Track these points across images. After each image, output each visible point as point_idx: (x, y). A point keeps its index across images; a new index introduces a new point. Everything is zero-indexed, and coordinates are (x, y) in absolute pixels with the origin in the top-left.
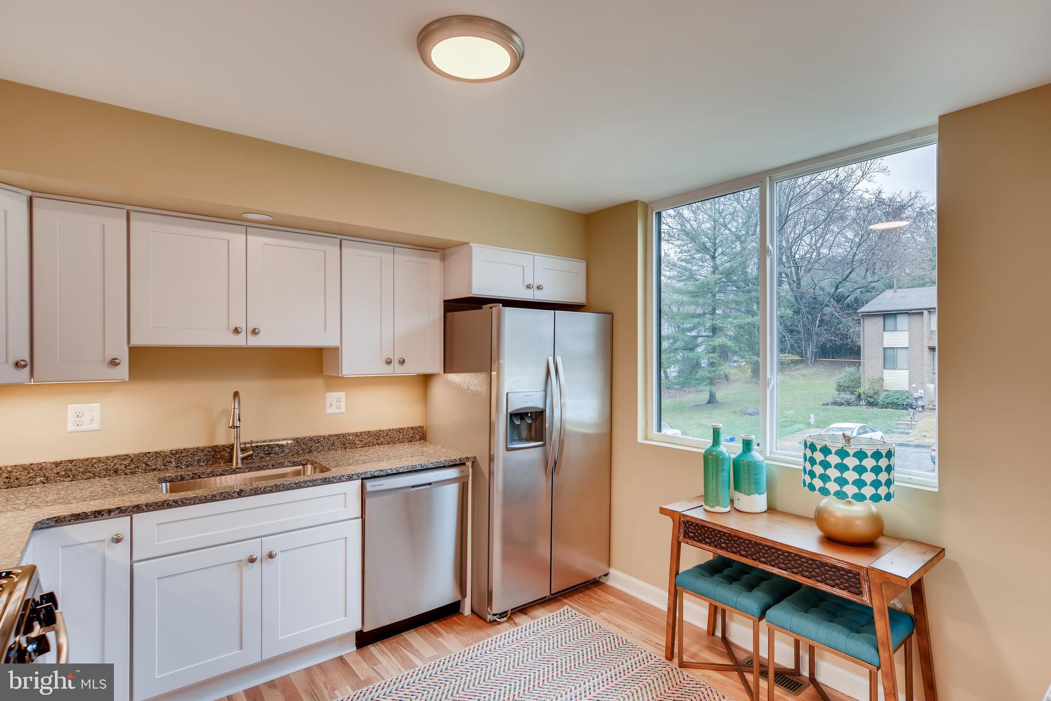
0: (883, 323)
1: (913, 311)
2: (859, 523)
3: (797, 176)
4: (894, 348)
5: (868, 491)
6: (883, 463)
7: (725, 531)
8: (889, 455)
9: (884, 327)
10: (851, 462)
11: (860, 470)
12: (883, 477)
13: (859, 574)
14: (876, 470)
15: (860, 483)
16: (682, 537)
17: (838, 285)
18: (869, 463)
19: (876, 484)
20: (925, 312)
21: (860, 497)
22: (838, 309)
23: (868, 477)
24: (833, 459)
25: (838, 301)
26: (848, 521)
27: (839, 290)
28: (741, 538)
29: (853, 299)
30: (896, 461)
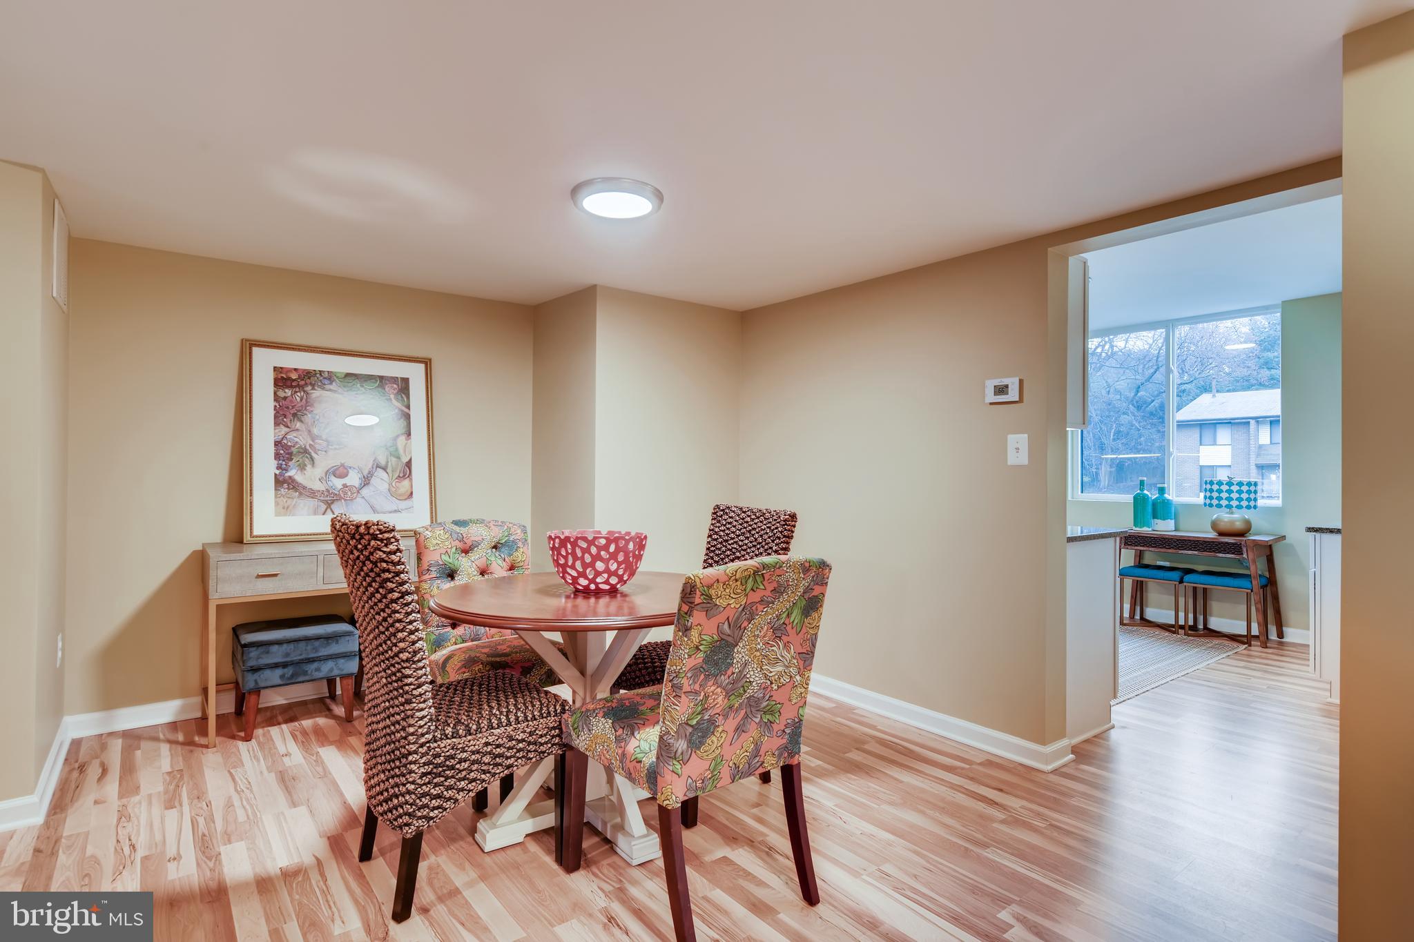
0: (1199, 435)
1: (1237, 421)
2: (1238, 523)
3: (1196, 323)
4: (1213, 466)
5: (1244, 503)
6: (1253, 488)
7: (1155, 536)
8: (1256, 484)
9: (1201, 440)
10: (1235, 488)
11: (1240, 492)
12: (1252, 496)
13: (1241, 544)
14: (1249, 492)
15: (1240, 500)
16: (1123, 545)
17: (1139, 387)
18: (1245, 488)
19: (1249, 500)
20: (1252, 422)
21: (1239, 507)
22: (1139, 418)
23: (1245, 496)
24: (1225, 488)
25: (1138, 408)
26: (1232, 522)
27: (1139, 394)
28: (1167, 538)
29: (1157, 405)
30: (1259, 487)
